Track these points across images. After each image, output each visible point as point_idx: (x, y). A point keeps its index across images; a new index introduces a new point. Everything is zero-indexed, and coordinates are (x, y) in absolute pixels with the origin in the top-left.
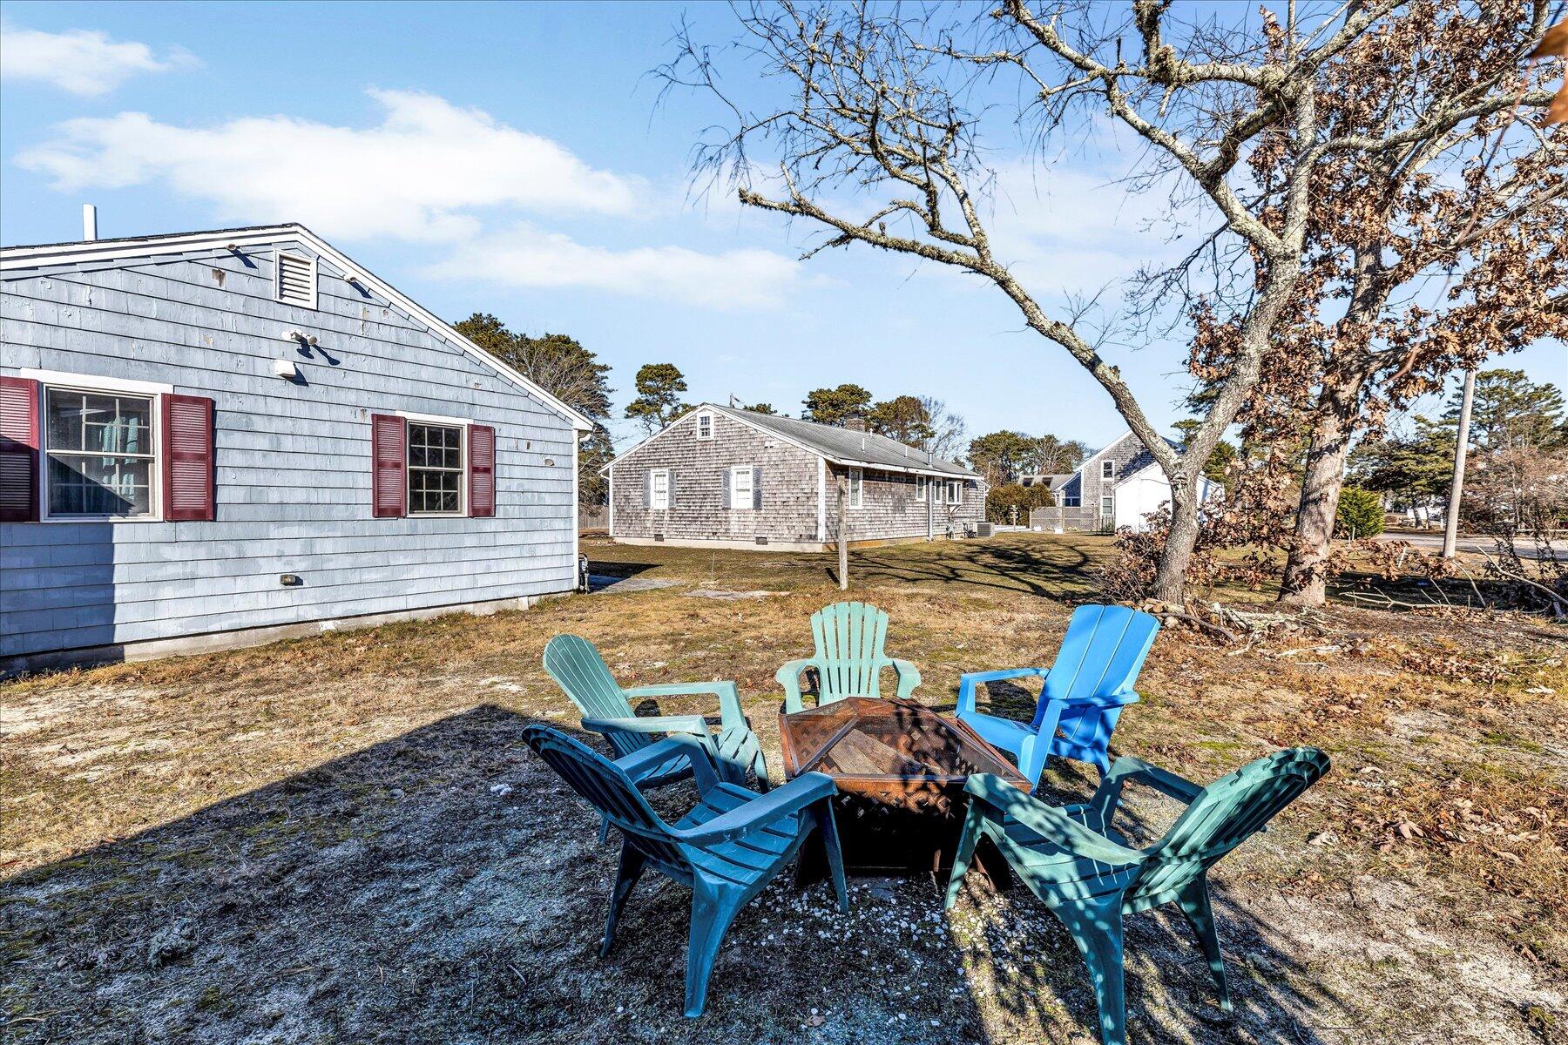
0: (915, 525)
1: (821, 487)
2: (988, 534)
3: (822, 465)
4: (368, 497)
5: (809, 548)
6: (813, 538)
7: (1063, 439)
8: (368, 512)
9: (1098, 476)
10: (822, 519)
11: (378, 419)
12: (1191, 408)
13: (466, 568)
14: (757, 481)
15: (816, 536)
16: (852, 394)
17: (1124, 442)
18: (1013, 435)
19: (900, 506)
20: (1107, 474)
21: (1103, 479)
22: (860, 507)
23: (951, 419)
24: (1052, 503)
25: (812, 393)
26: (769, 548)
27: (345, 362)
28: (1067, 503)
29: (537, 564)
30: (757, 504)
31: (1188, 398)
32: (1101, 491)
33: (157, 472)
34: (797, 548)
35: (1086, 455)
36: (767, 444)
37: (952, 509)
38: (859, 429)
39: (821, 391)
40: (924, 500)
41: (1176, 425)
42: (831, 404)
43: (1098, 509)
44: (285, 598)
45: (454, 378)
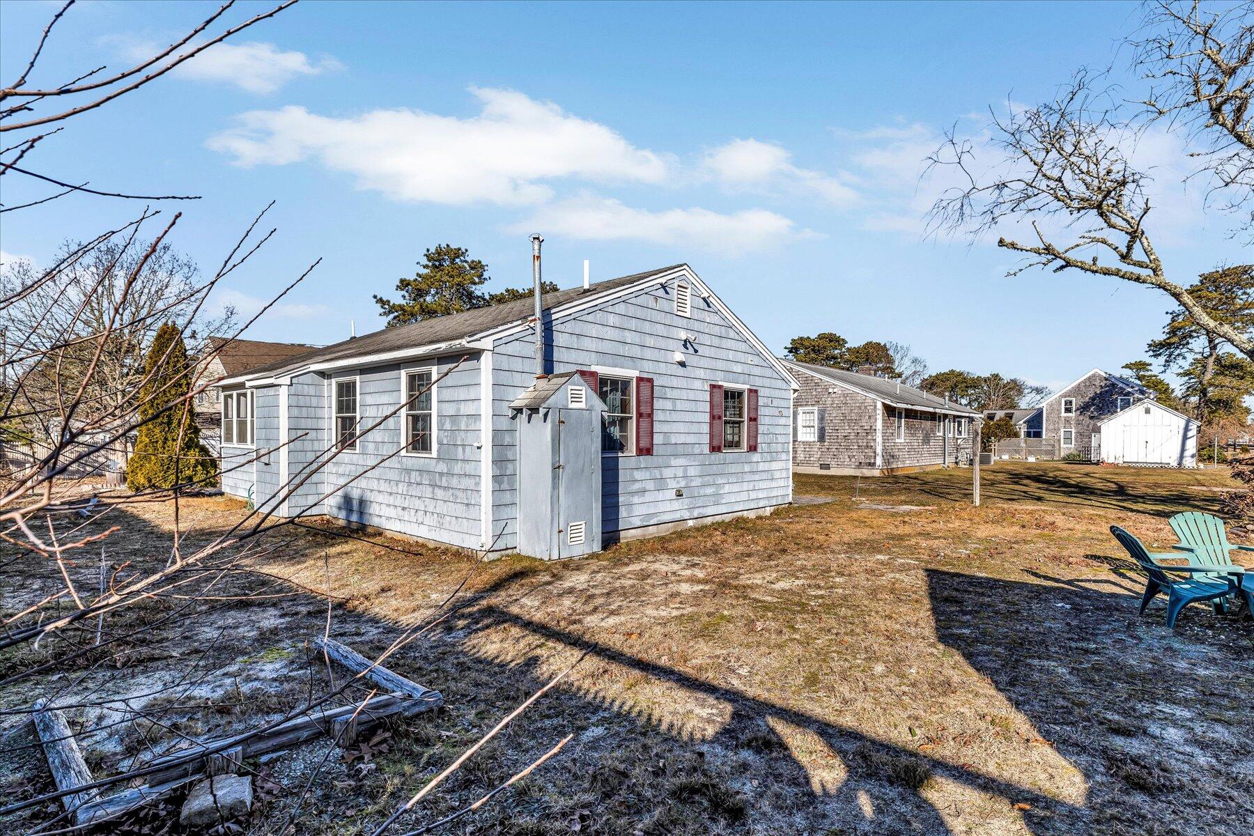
0: (935, 455)
1: (879, 425)
2: (989, 462)
3: (879, 406)
4: (706, 439)
5: (867, 472)
6: (872, 465)
7: (1006, 376)
8: (706, 450)
9: (1059, 411)
10: (879, 450)
11: (713, 387)
12: (1151, 353)
13: (745, 486)
14: (822, 419)
15: (874, 463)
16: (831, 341)
17: (1084, 382)
18: (961, 374)
19: (926, 440)
20: (1068, 410)
21: (1063, 414)
22: (902, 441)
23: (915, 361)
24: (1016, 435)
25: (793, 340)
26: (832, 472)
27: (701, 350)
28: (1028, 434)
29: (774, 484)
30: (822, 438)
31: (1150, 346)
32: (1062, 425)
33: (632, 425)
34: (858, 473)
35: (1026, 391)
36: (831, 390)
37: (959, 441)
38: (870, 374)
39: (801, 339)
40: (941, 434)
41: (1127, 366)
42: (813, 350)
43: (1059, 440)
44: (676, 505)
45: (741, 357)
